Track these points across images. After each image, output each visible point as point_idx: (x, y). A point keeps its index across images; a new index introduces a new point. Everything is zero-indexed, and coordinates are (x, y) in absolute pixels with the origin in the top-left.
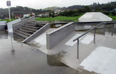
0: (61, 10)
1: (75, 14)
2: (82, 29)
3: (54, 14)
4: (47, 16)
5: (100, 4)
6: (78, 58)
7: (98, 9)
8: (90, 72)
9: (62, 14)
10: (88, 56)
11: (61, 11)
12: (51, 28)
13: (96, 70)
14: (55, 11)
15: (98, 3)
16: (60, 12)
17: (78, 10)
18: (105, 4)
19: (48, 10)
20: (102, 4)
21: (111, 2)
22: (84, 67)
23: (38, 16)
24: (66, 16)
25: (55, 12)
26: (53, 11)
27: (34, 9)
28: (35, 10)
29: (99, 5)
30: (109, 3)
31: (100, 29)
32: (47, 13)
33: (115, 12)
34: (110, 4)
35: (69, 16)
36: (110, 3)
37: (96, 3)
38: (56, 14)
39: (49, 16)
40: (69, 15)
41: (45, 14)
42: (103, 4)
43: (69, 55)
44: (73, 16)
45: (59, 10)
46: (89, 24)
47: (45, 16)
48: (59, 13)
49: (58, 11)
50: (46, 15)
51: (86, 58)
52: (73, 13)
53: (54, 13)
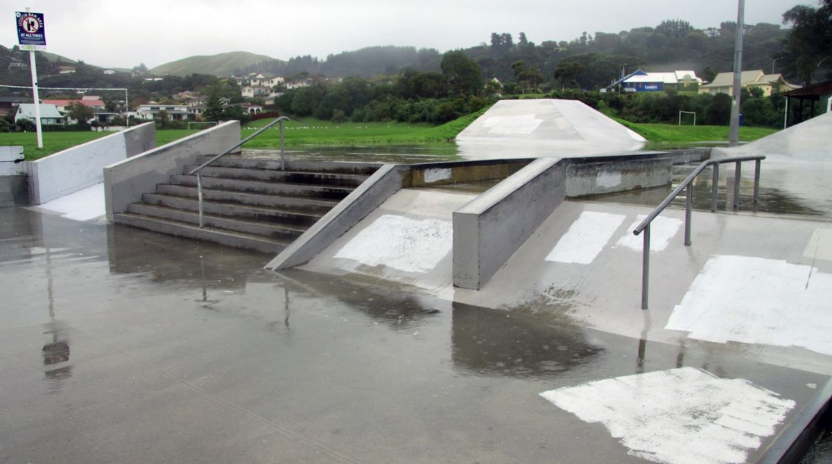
0: (288, 80)
1: (386, 106)
2: (590, 192)
3: (242, 105)
4: (192, 117)
5: (531, 44)
6: (644, 306)
7: (523, 78)
8: (722, 344)
9: (293, 106)
10: (684, 294)
11: (289, 87)
12: (404, 187)
13: (741, 335)
14: (245, 85)
15: (523, 36)
16: (278, 88)
17: (402, 81)
18: (563, 44)
19: (195, 75)
20: (544, 43)
21: (599, 35)
22: (687, 333)
23: (129, 114)
24: (326, 116)
25: (248, 93)
26: (232, 83)
27: (90, 68)
28: (101, 70)
29: (527, 47)
30: (583, 38)
31: (652, 188)
32: (186, 95)
33: (624, 97)
34: (592, 43)
35: (340, 120)
36: (593, 37)
37: (508, 37)
38: (253, 102)
39: (206, 114)
40: (341, 112)
41: (171, 101)
42: (549, 46)
43: (595, 299)
44: (371, 120)
45: (269, 79)
46: (613, 167)
47: (178, 116)
48: (273, 95)
49: (266, 84)
50: (184, 110)
51: (680, 301)
52: (370, 99)
53: (243, 100)
